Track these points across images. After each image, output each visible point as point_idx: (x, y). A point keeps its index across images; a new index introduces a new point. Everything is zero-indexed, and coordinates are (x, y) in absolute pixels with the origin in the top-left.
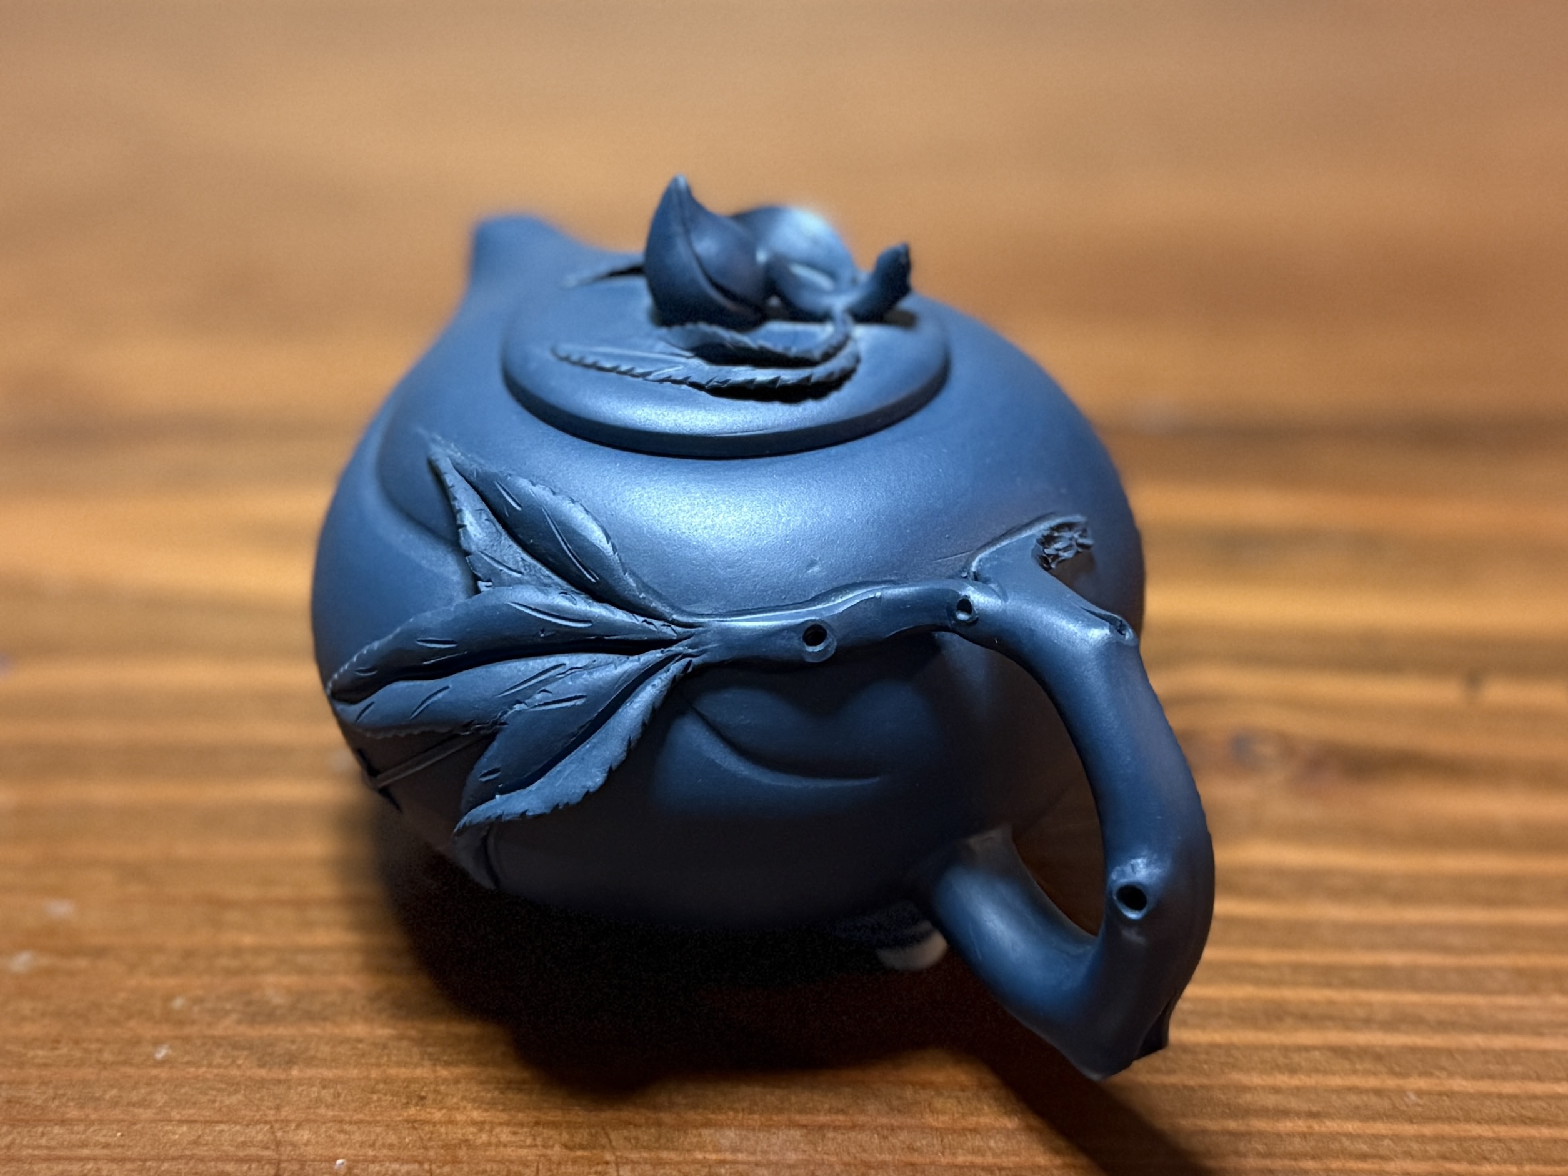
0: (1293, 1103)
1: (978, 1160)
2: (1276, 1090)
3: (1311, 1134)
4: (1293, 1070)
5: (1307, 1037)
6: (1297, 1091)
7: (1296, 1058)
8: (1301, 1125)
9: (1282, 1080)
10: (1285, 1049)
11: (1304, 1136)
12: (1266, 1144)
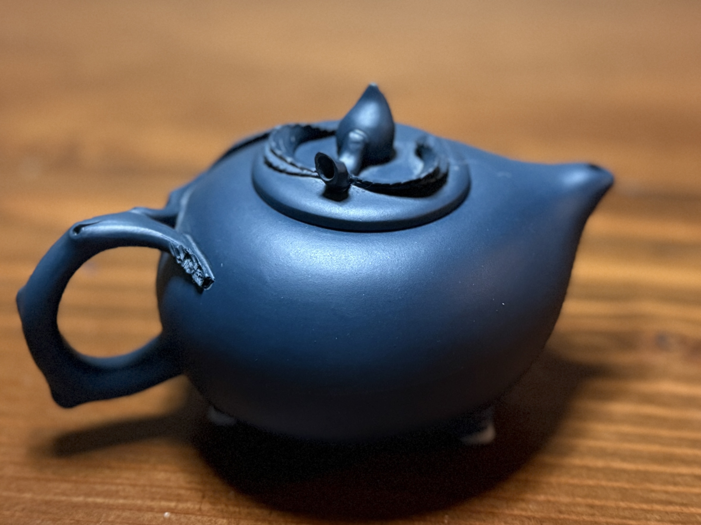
0: (675, 499)
1: (524, 513)
2: (666, 492)
3: (682, 513)
4: (675, 484)
5: (684, 470)
6: (676, 494)
7: (679, 479)
8: (677, 508)
9: (671, 488)
10: (673, 475)
11: (678, 514)
12: (660, 516)
